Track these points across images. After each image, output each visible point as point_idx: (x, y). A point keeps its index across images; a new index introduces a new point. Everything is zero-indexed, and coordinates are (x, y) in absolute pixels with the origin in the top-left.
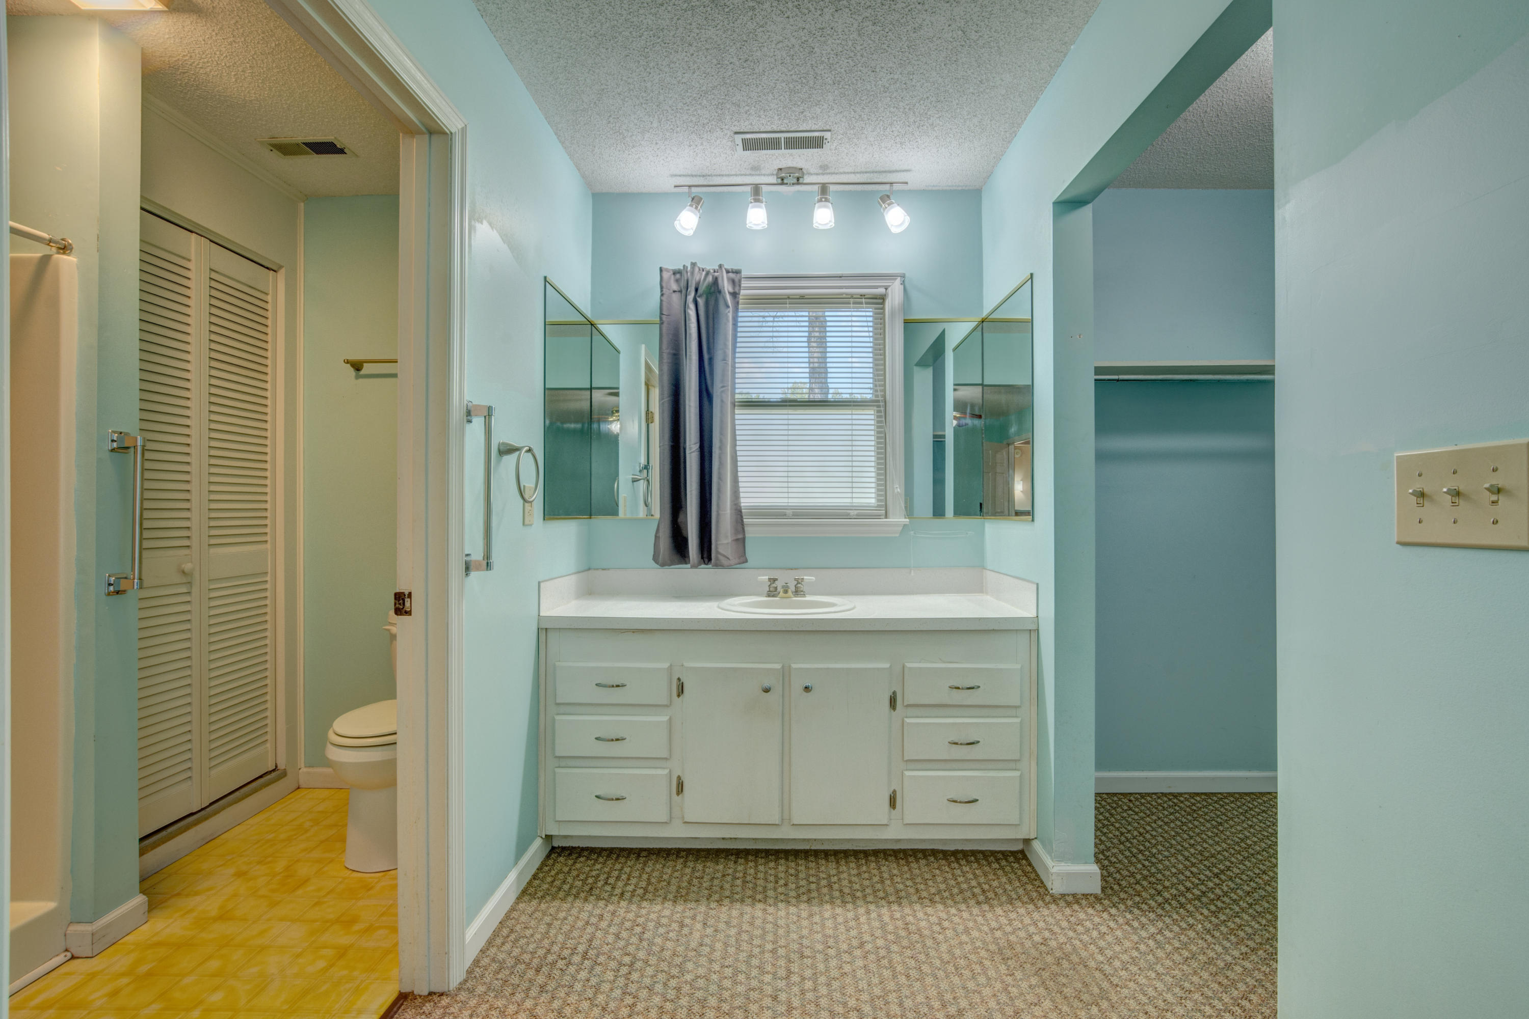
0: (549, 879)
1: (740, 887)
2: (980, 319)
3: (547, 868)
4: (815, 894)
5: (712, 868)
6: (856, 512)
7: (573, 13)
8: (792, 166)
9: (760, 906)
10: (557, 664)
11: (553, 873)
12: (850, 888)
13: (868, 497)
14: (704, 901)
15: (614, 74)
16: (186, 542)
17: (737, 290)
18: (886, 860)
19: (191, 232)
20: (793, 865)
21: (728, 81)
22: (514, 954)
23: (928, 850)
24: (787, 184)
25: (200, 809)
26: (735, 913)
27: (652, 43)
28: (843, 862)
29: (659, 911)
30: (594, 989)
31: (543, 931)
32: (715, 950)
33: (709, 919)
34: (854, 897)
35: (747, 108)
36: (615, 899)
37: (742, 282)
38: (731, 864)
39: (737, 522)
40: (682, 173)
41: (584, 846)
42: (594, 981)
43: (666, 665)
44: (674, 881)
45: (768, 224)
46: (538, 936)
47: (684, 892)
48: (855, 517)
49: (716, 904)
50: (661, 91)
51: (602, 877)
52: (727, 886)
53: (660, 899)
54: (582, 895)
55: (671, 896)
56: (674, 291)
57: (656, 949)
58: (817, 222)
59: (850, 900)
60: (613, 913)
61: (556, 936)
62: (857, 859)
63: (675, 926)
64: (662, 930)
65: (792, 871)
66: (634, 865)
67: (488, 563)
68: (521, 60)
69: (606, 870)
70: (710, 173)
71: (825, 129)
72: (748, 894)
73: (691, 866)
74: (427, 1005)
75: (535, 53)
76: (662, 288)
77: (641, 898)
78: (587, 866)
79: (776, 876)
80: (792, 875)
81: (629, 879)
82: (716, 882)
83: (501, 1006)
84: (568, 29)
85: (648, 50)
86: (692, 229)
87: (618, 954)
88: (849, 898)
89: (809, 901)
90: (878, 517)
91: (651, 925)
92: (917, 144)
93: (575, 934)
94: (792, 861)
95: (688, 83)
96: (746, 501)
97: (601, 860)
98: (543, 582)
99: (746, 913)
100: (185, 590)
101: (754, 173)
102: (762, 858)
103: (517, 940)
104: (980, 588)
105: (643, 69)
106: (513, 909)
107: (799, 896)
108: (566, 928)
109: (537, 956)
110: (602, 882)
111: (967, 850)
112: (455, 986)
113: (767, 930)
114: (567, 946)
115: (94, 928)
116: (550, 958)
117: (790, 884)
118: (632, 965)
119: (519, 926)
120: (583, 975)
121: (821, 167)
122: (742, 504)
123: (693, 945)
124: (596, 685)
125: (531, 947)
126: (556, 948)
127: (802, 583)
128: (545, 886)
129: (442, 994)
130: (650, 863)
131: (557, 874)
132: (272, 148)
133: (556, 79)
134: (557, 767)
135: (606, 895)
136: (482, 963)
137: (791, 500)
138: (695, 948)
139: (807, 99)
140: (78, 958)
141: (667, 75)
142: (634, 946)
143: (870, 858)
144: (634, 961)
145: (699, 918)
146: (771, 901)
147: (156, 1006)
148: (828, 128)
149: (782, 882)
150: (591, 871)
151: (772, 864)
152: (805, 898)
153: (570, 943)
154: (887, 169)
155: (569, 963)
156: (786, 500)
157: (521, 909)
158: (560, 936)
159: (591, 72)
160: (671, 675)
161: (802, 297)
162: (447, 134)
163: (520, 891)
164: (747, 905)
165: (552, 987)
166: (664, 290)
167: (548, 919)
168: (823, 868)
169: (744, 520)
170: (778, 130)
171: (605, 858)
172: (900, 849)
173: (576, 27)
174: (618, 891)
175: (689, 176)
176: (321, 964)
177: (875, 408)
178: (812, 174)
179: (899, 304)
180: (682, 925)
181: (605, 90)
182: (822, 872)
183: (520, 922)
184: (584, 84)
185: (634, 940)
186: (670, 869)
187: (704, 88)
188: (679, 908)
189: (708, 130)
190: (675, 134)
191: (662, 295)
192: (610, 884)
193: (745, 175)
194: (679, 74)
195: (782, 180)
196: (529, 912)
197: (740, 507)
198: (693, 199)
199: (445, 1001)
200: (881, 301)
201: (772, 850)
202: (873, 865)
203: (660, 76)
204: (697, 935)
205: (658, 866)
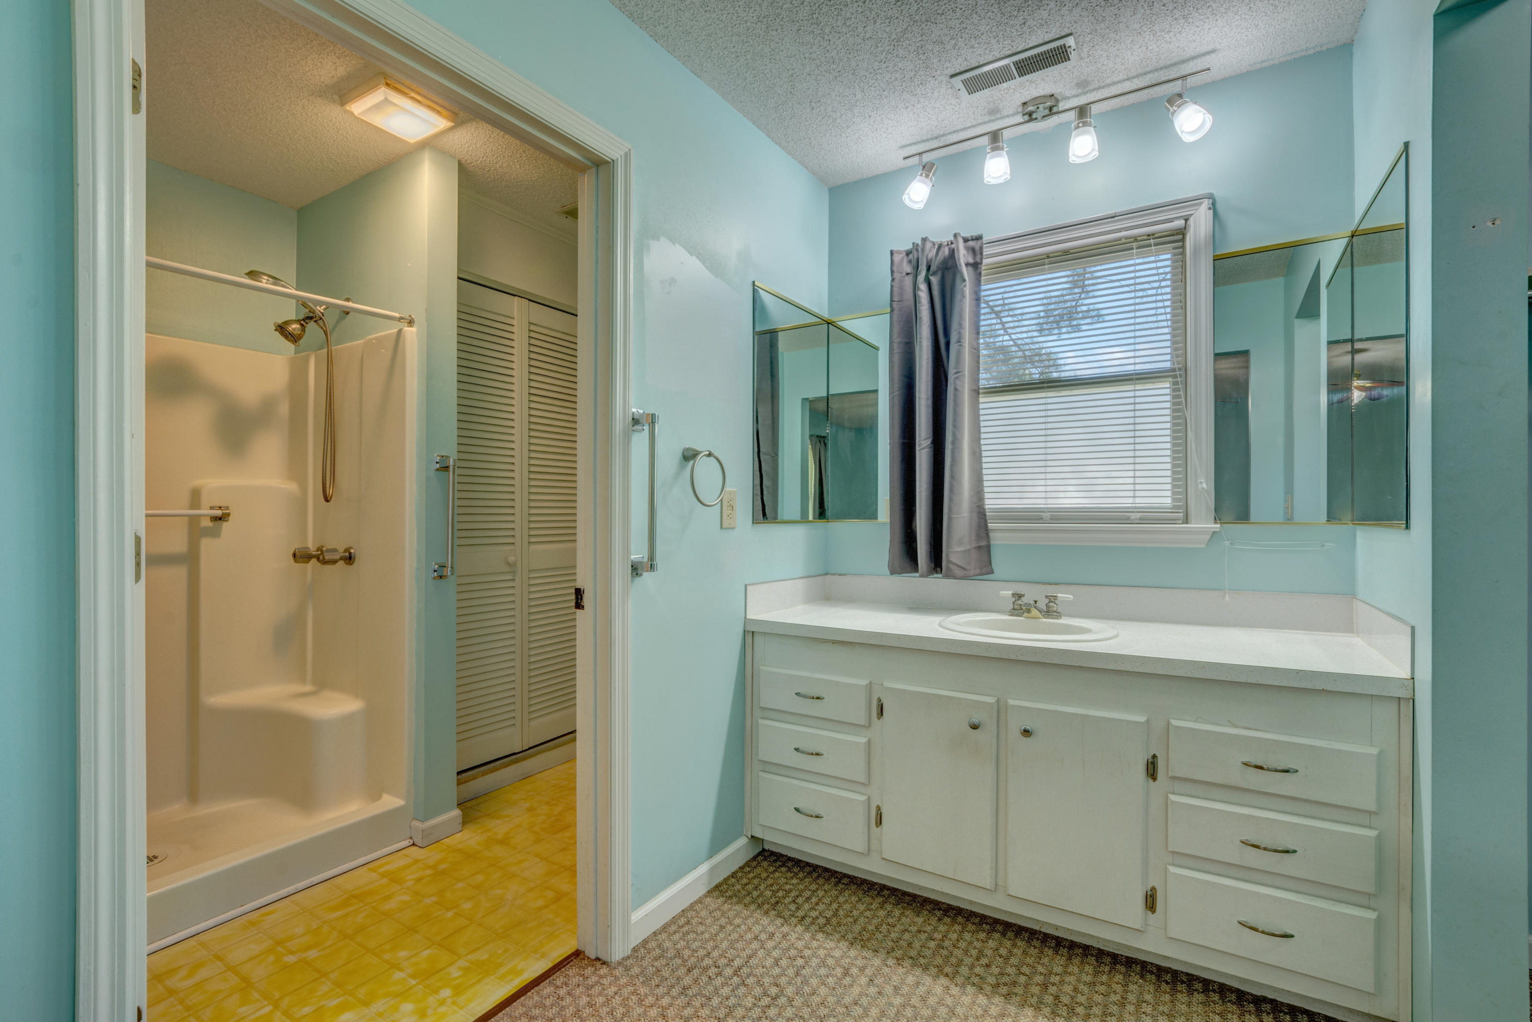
0: (745, 881)
1: (931, 951)
2: (1350, 234)
3: (748, 869)
4: (1019, 990)
5: (913, 920)
6: (1139, 515)
7: (729, 6)
8: (1038, 95)
9: (943, 981)
10: (761, 667)
11: (751, 876)
12: (1072, 998)
13: (1164, 499)
14: (882, 954)
15: (795, 55)
16: (511, 540)
17: (978, 260)
18: (1142, 977)
19: (514, 295)
20: (1008, 943)
21: (917, 18)
22: (679, 946)
23: (1215, 982)
24: (1036, 119)
25: (521, 750)
26: (910, 979)
27: (817, 5)
28: (1077, 961)
29: (831, 949)
30: (727, 1010)
31: (714, 932)
32: (867, 1015)
33: (878, 977)
34: (1072, 1011)
35: (953, 42)
36: (794, 920)
37: (984, 250)
38: (934, 920)
39: (979, 526)
40: (911, 141)
41: (792, 856)
42: (733, 1001)
43: (865, 682)
44: (862, 920)
45: (1010, 175)
46: (707, 936)
47: (866, 935)
48: (1138, 521)
49: (894, 961)
50: (850, 56)
51: (793, 894)
52: (917, 945)
53: (837, 936)
54: (766, 907)
55: (850, 936)
56: (908, 274)
57: (807, 989)
58: (1074, 155)
59: (1065, 1014)
60: (784, 936)
61: (722, 941)
62: (1099, 962)
63: (839, 971)
64: (823, 971)
65: (1003, 951)
66: (830, 890)
67: (651, 564)
68: (706, 72)
69: (801, 887)
70: (942, 133)
71: (1063, 34)
72: (936, 963)
73: (888, 909)
74: (589, 968)
75: (715, 61)
76: (892, 272)
77: (820, 928)
78: (784, 878)
79: (981, 951)
80: (1001, 956)
81: (817, 904)
82: (907, 936)
83: (642, 994)
84: (732, 23)
85: (817, 15)
86: (922, 201)
87: (768, 981)
88: (1064, 1011)
89: (1007, 996)
90: (1173, 521)
91: (815, 962)
92: (1210, 9)
93: (739, 945)
94: (1010, 939)
95: (874, 37)
96: (991, 503)
97: (801, 875)
98: (750, 585)
99: (924, 984)
100: (510, 577)
101: (993, 118)
102: (973, 923)
103: (688, 933)
104: (1348, 626)
105: (821, 39)
106: (700, 901)
107: (998, 985)
108: (735, 936)
109: (696, 955)
110: (790, 899)
111: (1282, 1003)
112: (617, 959)
113: (938, 1013)
114: (726, 955)
115: (424, 826)
116: (707, 961)
117: (994, 967)
118: (774, 999)
119: (696, 919)
120: (726, 991)
121: (1078, 85)
122: (987, 507)
123: (847, 1000)
124: (796, 694)
125: (695, 945)
126: (715, 954)
127: (1056, 601)
128: (738, 887)
129: (604, 963)
130: (846, 893)
131: (754, 878)
132: (566, 216)
133: (745, 80)
134: (761, 771)
135: (787, 913)
136: (649, 946)
137: (1050, 501)
138: (847, 1004)
139: (1023, 5)
140: (416, 845)
141: (848, 35)
142: (787, 979)
143: (1118, 966)
144: (779, 994)
145: (868, 971)
146: (959, 980)
147: (434, 899)
148: (1067, 31)
149: (984, 961)
150: (786, 883)
151: (982, 935)
152: (1004, 990)
153: (731, 953)
154: (1176, 59)
155: (720, 974)
156: (1043, 501)
157: (707, 903)
158: (726, 942)
159: (773, 61)
160: (870, 692)
161: (1066, 252)
162: (609, 162)
163: (714, 884)
164: (929, 975)
165: (693, 992)
166: (895, 275)
167: (723, 921)
168: (1046, 960)
169: (989, 524)
170: (1002, 56)
171: (805, 874)
172: (1170, 968)
173: (738, 19)
174: (800, 913)
175: (920, 142)
176: (540, 903)
177: (1170, 379)
178: (1069, 98)
179: (1206, 236)
180: (846, 973)
181: (794, 76)
182: (1043, 964)
183: (699, 915)
184: (772, 76)
185: (791, 972)
186: (864, 905)
187: (894, 36)
188: (853, 953)
189: (919, 83)
190: (885, 100)
191: (893, 280)
192: (796, 903)
193: (985, 123)
194: (860, 29)
195: (1030, 115)
196: (711, 909)
197: (984, 509)
198: (924, 167)
199: (604, 970)
200: (1180, 237)
201: (990, 917)
202: (1119, 978)
203: (842, 39)
204: (856, 990)
205: (854, 899)
